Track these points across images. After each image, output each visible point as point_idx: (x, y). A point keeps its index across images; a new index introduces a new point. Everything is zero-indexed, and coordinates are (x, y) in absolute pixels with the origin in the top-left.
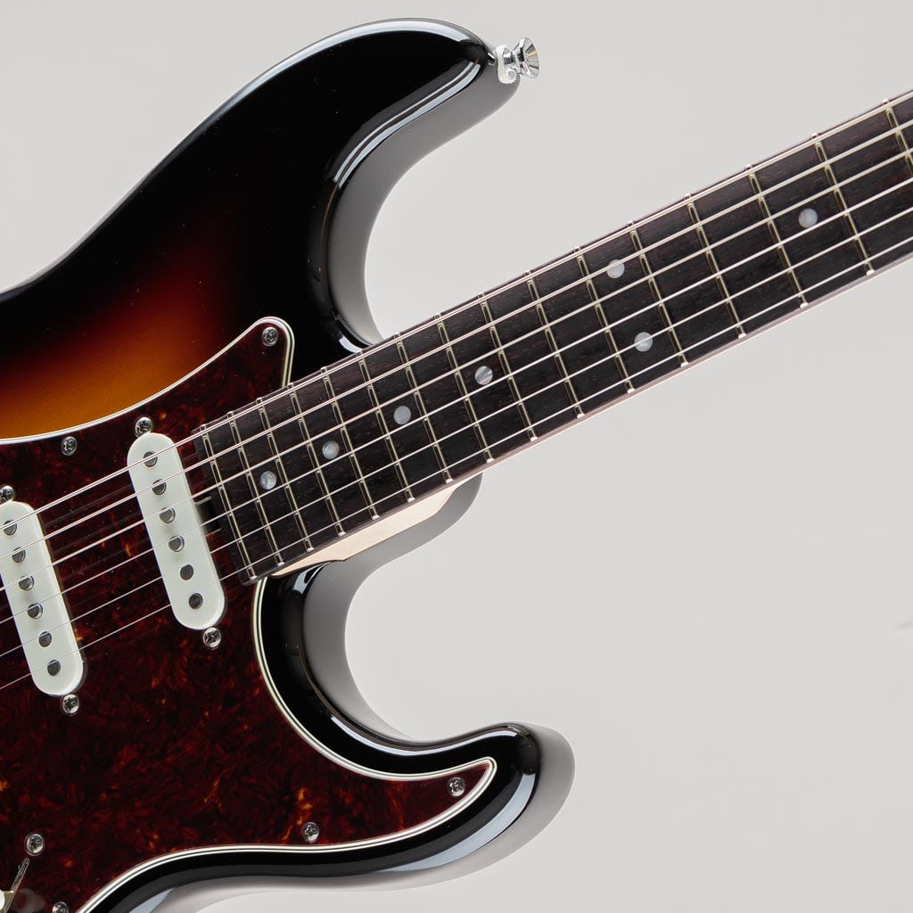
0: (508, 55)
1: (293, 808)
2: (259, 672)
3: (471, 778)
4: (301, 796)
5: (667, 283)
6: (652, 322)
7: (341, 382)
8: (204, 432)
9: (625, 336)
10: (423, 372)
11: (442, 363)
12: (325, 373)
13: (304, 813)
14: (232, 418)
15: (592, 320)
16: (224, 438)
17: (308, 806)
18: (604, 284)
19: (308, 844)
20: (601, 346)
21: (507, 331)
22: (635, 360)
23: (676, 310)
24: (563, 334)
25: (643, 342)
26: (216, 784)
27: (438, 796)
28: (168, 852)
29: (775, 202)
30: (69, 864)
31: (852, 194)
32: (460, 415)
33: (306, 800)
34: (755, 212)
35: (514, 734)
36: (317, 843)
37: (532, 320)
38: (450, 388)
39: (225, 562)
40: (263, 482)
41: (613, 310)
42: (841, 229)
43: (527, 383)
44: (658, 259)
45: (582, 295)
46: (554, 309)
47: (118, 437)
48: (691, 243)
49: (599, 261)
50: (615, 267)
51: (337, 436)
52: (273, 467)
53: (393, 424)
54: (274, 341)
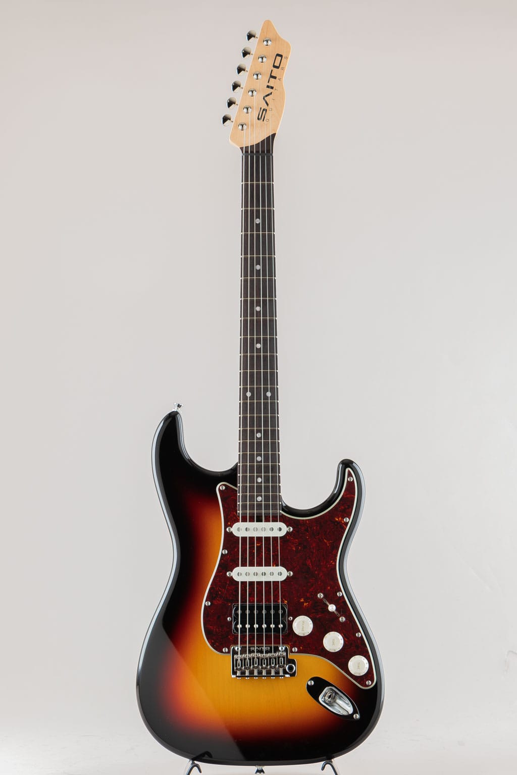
1: (339, 523)
2: (303, 520)
3: (350, 475)
4: (337, 519)
5: (259, 383)
6: (266, 390)
7: (245, 471)
8: (240, 512)
9: (266, 398)
10: (252, 449)
11: (252, 444)
12: (240, 475)
13: (341, 520)
14: (240, 503)
15: (259, 404)
16: (244, 507)
17: (340, 518)
18: (252, 398)
19: (349, 522)
20: (266, 404)
21: (252, 425)
22: (273, 397)
23: (265, 383)
24: (259, 412)
25: (269, 394)
26: (325, 541)
27: (351, 484)
28: (336, 559)
29: (252, 351)
30: (329, 588)
31: (258, 333)
32: (266, 444)
33: (338, 518)
34: (252, 357)
36: (349, 519)
37: (252, 418)
38: (259, 444)
39: (275, 520)
40: (259, 500)
41: (259, 398)
42: (265, 340)
43: (266, 425)
44: (252, 383)
45: (252, 404)
46: (252, 412)
47: (230, 538)
48: (252, 374)
49: (245, 398)
50: (249, 394)
51: (257, 477)
52: (257, 496)
53: (261, 461)
54: (224, 488)
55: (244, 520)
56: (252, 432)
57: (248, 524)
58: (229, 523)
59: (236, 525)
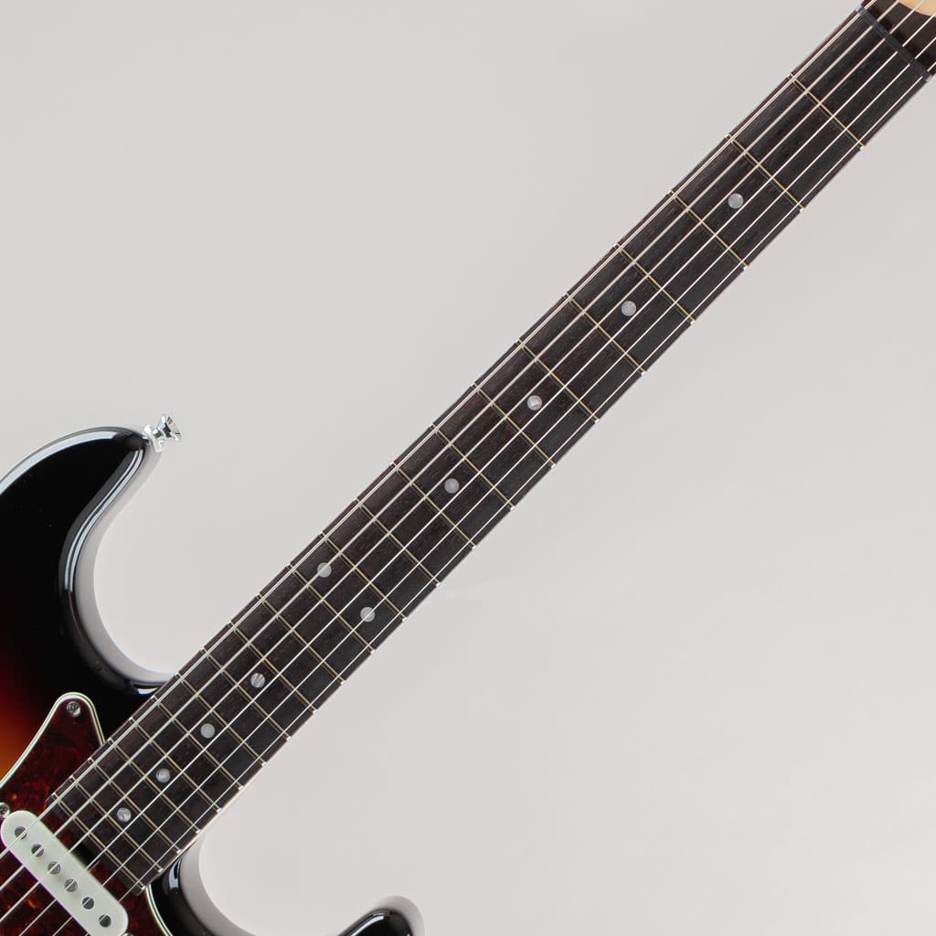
0: (156, 432)
5: (369, 568)
6: (369, 599)
7: (151, 725)
8: (58, 800)
9: (353, 616)
10: (212, 696)
11: (223, 684)
12: (135, 723)
14: (76, 782)
15: (323, 614)
16: (75, 799)
18: (323, 585)
20: (338, 630)
21: (264, 644)
23: (384, 584)
24: (308, 630)
25: (367, 614)
29: (425, 483)
31: (479, 458)
32: (253, 716)
34: (412, 496)
35: (382, 918)
37: (278, 630)
38: (238, 700)
39: (116, 889)
40: (121, 818)
41: (337, 601)
42: (479, 487)
43: (294, 675)
44: (355, 553)
45: (308, 599)
46: (292, 615)
48: (375, 533)
49: (309, 568)
50: (324, 570)
51: (165, 765)
52: (124, 805)
53: (205, 741)
54: (78, 712)
55: (52, 822)
56: (250, 658)
57: (49, 840)
58: (15, 797)
59: (23, 817)
